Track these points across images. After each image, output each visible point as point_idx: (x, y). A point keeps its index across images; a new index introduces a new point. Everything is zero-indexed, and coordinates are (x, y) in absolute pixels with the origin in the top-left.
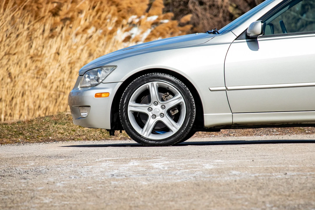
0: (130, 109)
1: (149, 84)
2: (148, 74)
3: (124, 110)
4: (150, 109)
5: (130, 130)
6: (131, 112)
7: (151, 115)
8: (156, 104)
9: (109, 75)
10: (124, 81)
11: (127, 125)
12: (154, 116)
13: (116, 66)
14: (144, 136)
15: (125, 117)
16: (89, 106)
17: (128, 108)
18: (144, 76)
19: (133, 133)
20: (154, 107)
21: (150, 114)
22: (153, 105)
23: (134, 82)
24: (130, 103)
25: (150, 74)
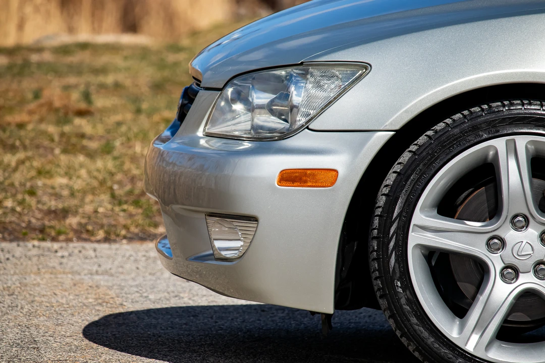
0: (415, 238)
1: (500, 144)
2: (494, 105)
3: (392, 244)
4: (496, 243)
5: (414, 320)
6: (418, 252)
7: (499, 266)
8: (521, 222)
9: (336, 98)
10: (397, 127)
11: (403, 301)
12: (511, 272)
13: (366, 67)
14: (470, 347)
15: (397, 271)
16: (253, 219)
17: (411, 235)
18: (477, 109)
19: (425, 334)
20: (511, 235)
21: (495, 262)
22: (508, 224)
23: (436, 132)
24: (420, 217)
25: (504, 106)
